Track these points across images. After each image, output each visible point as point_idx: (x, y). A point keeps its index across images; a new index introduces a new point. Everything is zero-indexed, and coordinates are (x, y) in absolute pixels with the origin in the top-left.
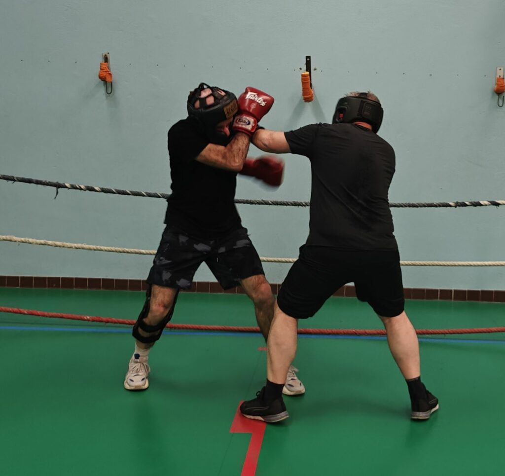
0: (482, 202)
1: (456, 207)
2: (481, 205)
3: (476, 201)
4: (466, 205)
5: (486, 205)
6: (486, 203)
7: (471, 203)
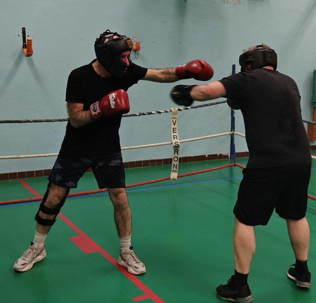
0: (152, 112)
1: (139, 116)
2: (152, 114)
3: (150, 112)
4: (145, 114)
5: (154, 114)
6: (155, 112)
7: (147, 113)
